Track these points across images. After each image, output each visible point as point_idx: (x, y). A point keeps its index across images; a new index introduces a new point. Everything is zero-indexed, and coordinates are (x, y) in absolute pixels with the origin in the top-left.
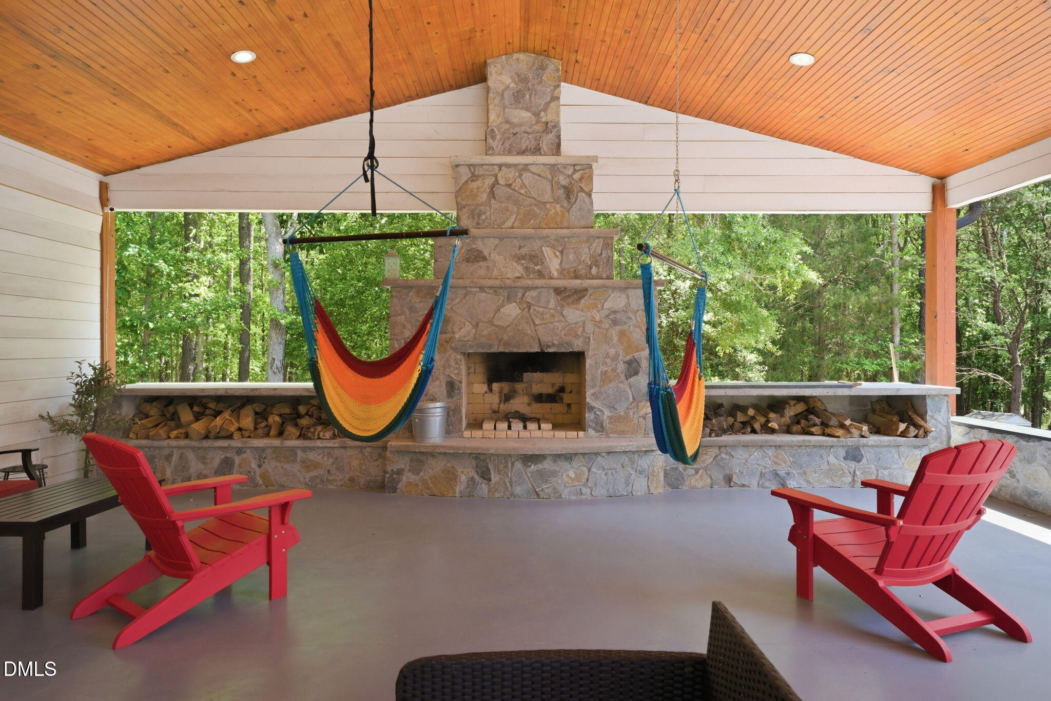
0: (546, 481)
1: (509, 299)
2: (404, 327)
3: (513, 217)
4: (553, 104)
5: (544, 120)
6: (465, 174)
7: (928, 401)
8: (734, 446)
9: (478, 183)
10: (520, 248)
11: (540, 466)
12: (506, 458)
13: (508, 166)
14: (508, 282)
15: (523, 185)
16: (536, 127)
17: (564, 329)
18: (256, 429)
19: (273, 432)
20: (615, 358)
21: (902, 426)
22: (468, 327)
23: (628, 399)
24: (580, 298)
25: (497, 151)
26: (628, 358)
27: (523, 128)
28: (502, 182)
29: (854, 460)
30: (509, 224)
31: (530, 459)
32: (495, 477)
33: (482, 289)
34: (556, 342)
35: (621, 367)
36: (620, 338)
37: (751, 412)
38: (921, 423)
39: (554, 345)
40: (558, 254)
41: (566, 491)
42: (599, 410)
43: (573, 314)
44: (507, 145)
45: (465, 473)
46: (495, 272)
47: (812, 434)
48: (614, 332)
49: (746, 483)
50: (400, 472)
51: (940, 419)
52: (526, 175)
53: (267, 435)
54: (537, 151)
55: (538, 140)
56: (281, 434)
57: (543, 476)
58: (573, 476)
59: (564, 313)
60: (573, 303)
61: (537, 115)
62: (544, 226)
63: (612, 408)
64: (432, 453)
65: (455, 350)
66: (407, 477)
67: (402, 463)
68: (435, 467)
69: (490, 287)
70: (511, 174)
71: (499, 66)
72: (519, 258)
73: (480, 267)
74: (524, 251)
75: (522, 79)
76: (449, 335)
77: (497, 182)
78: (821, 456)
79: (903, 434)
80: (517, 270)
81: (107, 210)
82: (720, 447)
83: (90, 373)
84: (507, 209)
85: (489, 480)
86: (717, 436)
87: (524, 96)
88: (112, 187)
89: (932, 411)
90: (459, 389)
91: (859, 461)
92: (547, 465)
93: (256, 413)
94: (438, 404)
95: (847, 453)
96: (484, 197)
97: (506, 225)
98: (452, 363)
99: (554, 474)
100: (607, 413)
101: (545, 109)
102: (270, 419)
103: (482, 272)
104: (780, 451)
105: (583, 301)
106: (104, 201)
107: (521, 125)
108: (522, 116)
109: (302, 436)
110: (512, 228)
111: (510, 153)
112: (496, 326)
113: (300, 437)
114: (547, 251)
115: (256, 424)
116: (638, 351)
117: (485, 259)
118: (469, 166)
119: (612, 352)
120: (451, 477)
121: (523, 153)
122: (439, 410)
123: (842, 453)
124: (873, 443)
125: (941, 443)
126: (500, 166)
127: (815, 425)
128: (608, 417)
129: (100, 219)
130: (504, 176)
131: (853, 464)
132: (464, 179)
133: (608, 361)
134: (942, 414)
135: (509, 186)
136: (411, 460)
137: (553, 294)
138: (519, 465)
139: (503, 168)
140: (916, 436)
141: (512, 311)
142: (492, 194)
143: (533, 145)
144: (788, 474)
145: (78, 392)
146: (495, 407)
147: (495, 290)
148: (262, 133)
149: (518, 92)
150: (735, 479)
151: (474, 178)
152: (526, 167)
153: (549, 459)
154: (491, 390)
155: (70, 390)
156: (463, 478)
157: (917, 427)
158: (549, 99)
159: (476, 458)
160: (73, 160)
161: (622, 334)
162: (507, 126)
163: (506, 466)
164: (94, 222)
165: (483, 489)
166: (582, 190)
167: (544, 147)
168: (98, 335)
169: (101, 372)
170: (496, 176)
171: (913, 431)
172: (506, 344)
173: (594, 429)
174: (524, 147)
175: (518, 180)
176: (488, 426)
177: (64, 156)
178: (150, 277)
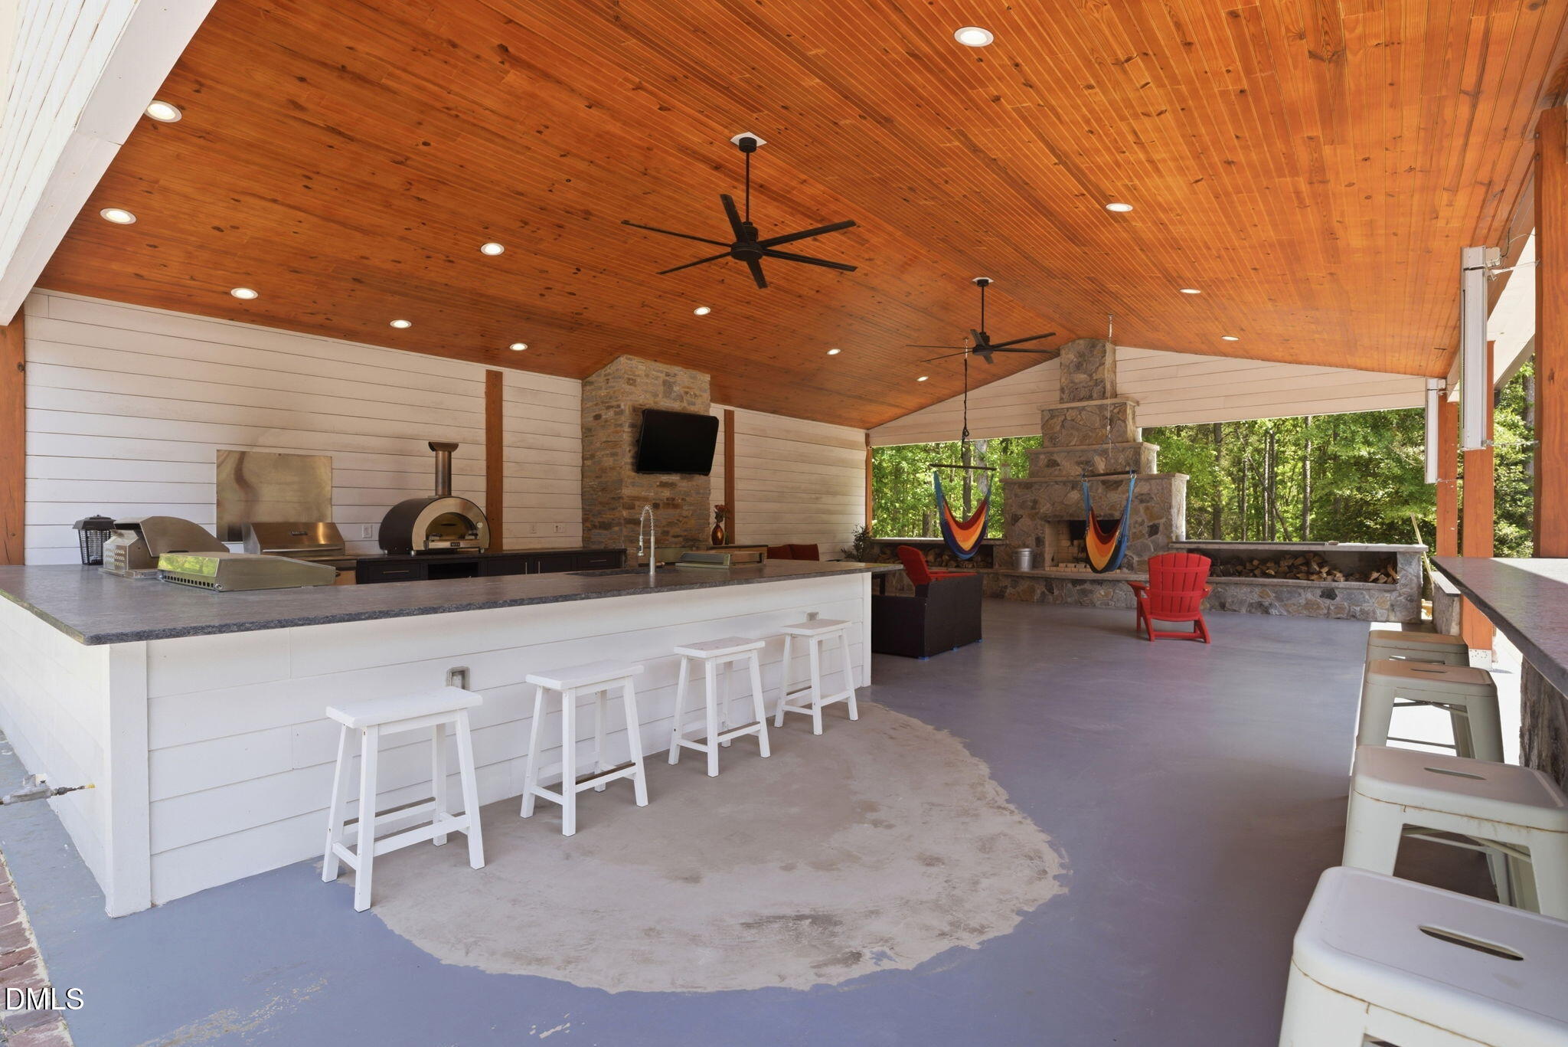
0: (1086, 596)
1: (1073, 488)
2: (1012, 506)
3: (1076, 439)
4: (1101, 368)
5: (1095, 378)
6: (1047, 416)
7: (1398, 556)
8: (1227, 584)
9: (1055, 420)
10: (1080, 457)
11: (1082, 587)
12: (1062, 580)
13: (1072, 408)
14: (1071, 478)
15: (1082, 419)
16: (1091, 383)
17: (1107, 505)
18: (935, 561)
19: (944, 564)
20: (1142, 524)
21: (1375, 575)
22: (1048, 505)
23: (1150, 550)
24: (1118, 487)
25: (1066, 400)
26: (1151, 524)
27: (1081, 385)
28: (1069, 418)
29: (1329, 598)
30: (1073, 443)
31: (1076, 582)
32: (1056, 592)
33: (1057, 483)
34: (1102, 514)
35: (1145, 530)
36: (1145, 511)
37: (1256, 563)
38: (1392, 572)
39: (1101, 516)
40: (1104, 459)
41: (1099, 602)
42: (1131, 556)
43: (1114, 497)
44: (1072, 396)
45: (1040, 589)
46: (1064, 473)
47: (1298, 578)
48: (1141, 507)
49: (1237, 609)
50: (1006, 587)
51: (1411, 570)
52: (1084, 413)
53: (941, 566)
54: (1090, 398)
55: (1091, 391)
56: (946, 565)
57: (1084, 592)
58: (1103, 593)
59: (1108, 496)
60: (1113, 489)
61: (1091, 376)
62: (1094, 443)
63: (1139, 555)
64: (1023, 577)
65: (1041, 519)
66: (1009, 590)
67: (1006, 582)
68: (1024, 585)
69: (1061, 482)
70: (1074, 413)
71: (1067, 350)
72: (1079, 463)
73: (1055, 470)
74: (1082, 459)
75: (1081, 355)
76: (1037, 511)
77: (1065, 419)
78: (1300, 594)
79: (1375, 581)
80: (1078, 470)
81: (869, 448)
82: (1217, 584)
83: (861, 531)
84: (1072, 434)
85: (1053, 593)
86: (1218, 576)
87: (1082, 365)
88: (871, 436)
89: (1402, 564)
90: (1043, 542)
91: (1333, 599)
92: (1087, 586)
93: (936, 554)
94: (1027, 550)
95: (1322, 592)
96: (1058, 428)
97: (1071, 444)
98: (1039, 527)
99: (1091, 592)
100: (1136, 559)
101: (1095, 372)
102: (943, 558)
103: (1057, 473)
104: (1264, 588)
105: (1120, 488)
106: (867, 443)
107: (1080, 383)
108: (1081, 377)
109: (957, 566)
110: (1075, 445)
111: (1074, 400)
112: (1066, 505)
113: (956, 567)
114: (1097, 459)
115: (935, 559)
116: (1158, 519)
117: (1058, 465)
118: (1049, 410)
119: (1140, 520)
120: (1032, 590)
121: (1081, 400)
122: (1027, 553)
123: (1319, 592)
124: (1344, 586)
125: (1411, 589)
126: (1068, 409)
127: (1301, 572)
128: (1138, 561)
129: (865, 453)
130: (1070, 415)
131: (1328, 601)
132: (1046, 418)
133: (1137, 526)
134: (1413, 567)
135: (1073, 420)
136: (1012, 581)
137: (1101, 484)
138: (1070, 585)
139: (1070, 410)
140: (1385, 583)
141: (1075, 495)
142: (1063, 426)
143: (1088, 394)
144: (1270, 605)
145: (856, 540)
146: (1075, 555)
147: (1065, 483)
148: (940, 400)
149: (1080, 362)
150: (1227, 605)
151: (1052, 417)
152: (1083, 408)
153: (1088, 582)
154: (1072, 544)
155: (853, 538)
156: (1039, 592)
157: (1388, 575)
158: (1098, 364)
159: (1046, 581)
160: (855, 427)
161: (1147, 508)
162: (1071, 385)
163: (1062, 586)
164: (861, 455)
165: (1050, 598)
166: (1119, 419)
167: (1095, 395)
168: (865, 486)
169: (865, 532)
170: (1065, 415)
171: (1383, 578)
172: (1071, 515)
173: (1127, 568)
174: (1082, 397)
175: (1079, 416)
176: (1061, 565)
177: (851, 426)
178: (898, 471)
